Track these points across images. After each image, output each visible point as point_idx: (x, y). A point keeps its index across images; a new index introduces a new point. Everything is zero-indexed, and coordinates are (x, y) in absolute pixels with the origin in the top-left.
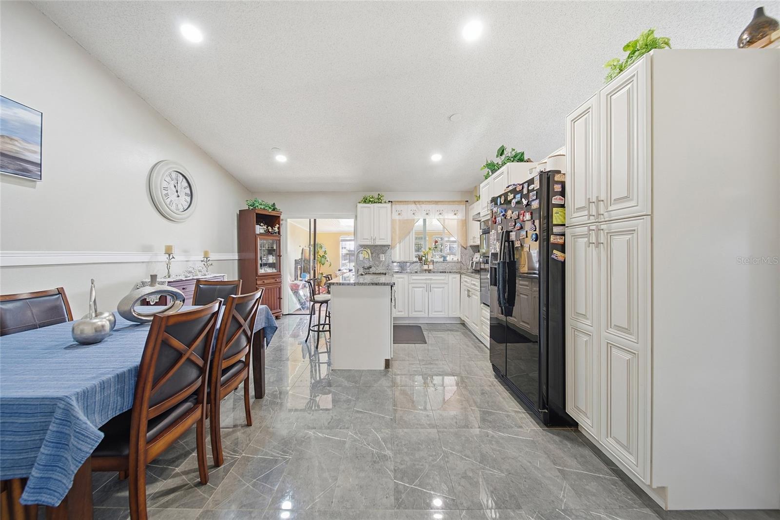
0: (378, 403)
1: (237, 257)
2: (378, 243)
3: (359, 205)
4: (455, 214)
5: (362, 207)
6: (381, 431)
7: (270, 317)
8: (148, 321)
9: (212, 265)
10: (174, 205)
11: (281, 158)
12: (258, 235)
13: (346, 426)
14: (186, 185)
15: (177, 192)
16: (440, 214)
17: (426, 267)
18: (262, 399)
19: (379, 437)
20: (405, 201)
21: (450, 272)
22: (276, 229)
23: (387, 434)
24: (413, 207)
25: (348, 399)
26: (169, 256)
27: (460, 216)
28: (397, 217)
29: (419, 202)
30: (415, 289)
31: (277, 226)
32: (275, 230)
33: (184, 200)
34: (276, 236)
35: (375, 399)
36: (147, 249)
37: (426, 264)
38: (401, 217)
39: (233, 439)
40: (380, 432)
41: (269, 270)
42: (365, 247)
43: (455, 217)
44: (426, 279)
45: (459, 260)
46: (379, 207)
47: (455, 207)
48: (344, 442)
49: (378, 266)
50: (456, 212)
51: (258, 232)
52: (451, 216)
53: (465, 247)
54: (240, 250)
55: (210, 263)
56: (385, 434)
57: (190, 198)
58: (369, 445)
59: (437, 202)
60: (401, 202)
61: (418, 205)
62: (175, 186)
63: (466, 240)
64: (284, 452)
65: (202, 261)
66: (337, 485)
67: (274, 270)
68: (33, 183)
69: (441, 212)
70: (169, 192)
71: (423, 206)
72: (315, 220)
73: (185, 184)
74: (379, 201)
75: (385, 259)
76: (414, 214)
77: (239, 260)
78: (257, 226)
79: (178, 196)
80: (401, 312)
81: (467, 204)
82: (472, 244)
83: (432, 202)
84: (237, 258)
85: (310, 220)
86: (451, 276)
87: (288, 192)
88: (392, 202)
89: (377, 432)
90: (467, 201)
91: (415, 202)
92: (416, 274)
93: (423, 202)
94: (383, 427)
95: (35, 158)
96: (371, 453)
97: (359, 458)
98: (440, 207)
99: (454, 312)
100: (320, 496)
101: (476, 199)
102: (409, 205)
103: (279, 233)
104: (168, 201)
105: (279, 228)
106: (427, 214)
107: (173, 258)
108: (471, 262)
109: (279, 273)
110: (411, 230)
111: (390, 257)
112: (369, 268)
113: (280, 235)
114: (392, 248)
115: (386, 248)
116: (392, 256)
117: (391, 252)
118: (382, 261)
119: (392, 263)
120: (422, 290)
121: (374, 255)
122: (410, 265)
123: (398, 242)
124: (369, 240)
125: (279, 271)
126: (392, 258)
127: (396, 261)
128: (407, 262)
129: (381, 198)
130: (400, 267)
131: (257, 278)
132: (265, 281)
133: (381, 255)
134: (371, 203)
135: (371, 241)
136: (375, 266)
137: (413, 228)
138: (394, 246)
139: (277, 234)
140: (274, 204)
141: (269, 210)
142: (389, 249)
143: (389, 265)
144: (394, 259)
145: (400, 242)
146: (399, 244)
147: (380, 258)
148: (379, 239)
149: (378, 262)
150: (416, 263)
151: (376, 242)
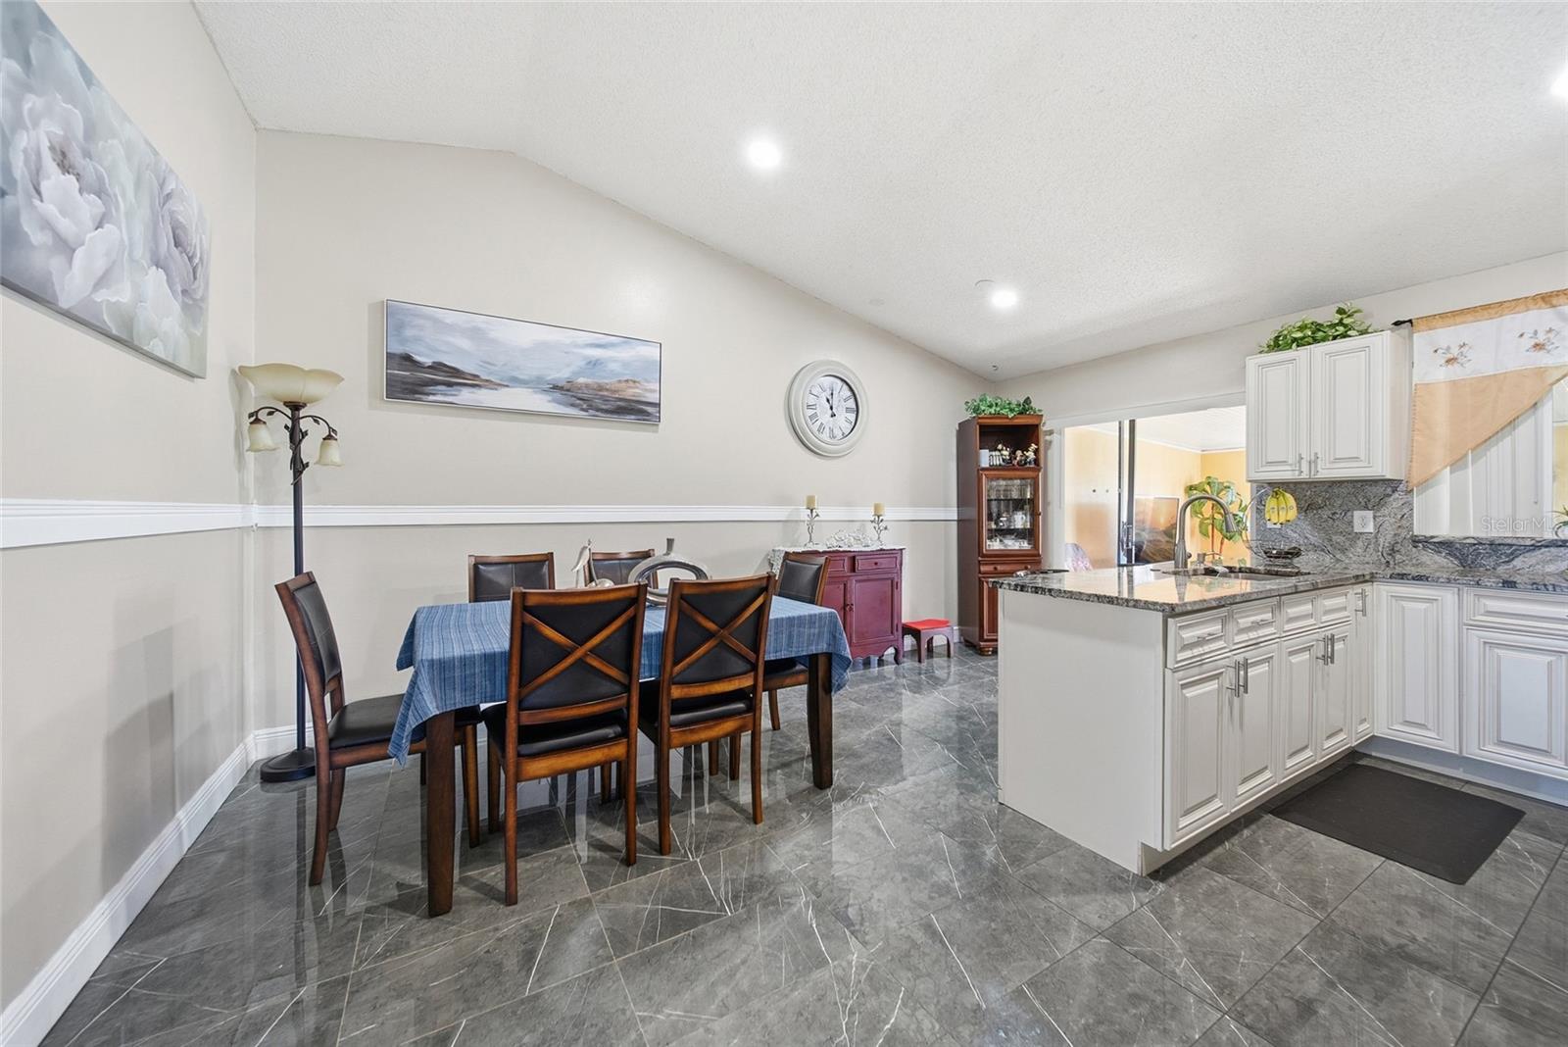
0: (1000, 945)
1: (956, 514)
2: (1326, 472)
3: (1253, 363)
5: (1263, 366)
6: (915, 1009)
7: (837, 635)
8: (663, 604)
9: (886, 528)
10: (827, 430)
11: (1004, 299)
12: (984, 469)
13: (867, 938)
14: (849, 393)
15: (831, 408)
18: (819, 791)
19: (892, 1021)
22: (1031, 455)
23: (920, 1030)
24: (1536, 317)
25: (948, 886)
26: (812, 511)
28: (1432, 372)
31: (1034, 446)
32: (1027, 457)
33: (844, 419)
34: (1029, 469)
35: (1008, 930)
36: (782, 500)
38: (1456, 372)
39: (719, 828)
40: (909, 1011)
41: (1013, 544)
42: (1277, 487)
46: (1330, 354)
48: (823, 963)
49: (1343, 551)
51: (985, 463)
54: (962, 502)
55: (882, 525)
56: (913, 1027)
57: (854, 415)
58: (852, 1013)
60: (1462, 312)
62: (828, 401)
64: (736, 897)
65: (872, 522)
66: (709, 1026)
67: (1025, 545)
68: (655, 427)
70: (818, 411)
72: (1132, 423)
73: (847, 393)
74: (1342, 327)
75: (1378, 527)
76: (1537, 345)
77: (958, 521)
78: (982, 451)
79: (833, 415)
80: (1423, 726)
84: (956, 518)
85: (1120, 423)
87: (1042, 372)
88: (1410, 321)
89: (904, 1004)
94: (932, 1008)
95: (653, 398)
96: (831, 1032)
97: (802, 1019)
100: (671, 1015)
103: (1036, 461)
104: (815, 428)
105: (1036, 452)
107: (817, 515)
109: (1036, 552)
110: (1527, 411)
111: (1404, 522)
112: (1288, 553)
113: (1038, 465)
114: (1412, 491)
115: (1380, 490)
116: (1411, 516)
117: (1409, 505)
118: (1361, 533)
119: (1414, 541)
120: (1550, 664)
121: (1325, 513)
122: (1512, 557)
123: (1446, 467)
124: (1291, 465)
125: (1036, 546)
126: (1412, 524)
127: (1432, 537)
128: (1497, 542)
129: (1345, 321)
130: (1457, 558)
131: (980, 559)
132: (999, 568)
133: (1357, 514)
134: (1298, 346)
135: (1300, 467)
136: (1329, 548)
137: (1536, 404)
138: (1426, 483)
139: (1032, 466)
140: (1027, 401)
141: (1011, 415)
142: (1396, 495)
143: (1393, 551)
144: (1418, 530)
145: (1457, 464)
146: (1451, 472)
147: (1352, 522)
148: (1332, 459)
149: (1343, 539)
150: (1552, 549)
151: (1320, 470)
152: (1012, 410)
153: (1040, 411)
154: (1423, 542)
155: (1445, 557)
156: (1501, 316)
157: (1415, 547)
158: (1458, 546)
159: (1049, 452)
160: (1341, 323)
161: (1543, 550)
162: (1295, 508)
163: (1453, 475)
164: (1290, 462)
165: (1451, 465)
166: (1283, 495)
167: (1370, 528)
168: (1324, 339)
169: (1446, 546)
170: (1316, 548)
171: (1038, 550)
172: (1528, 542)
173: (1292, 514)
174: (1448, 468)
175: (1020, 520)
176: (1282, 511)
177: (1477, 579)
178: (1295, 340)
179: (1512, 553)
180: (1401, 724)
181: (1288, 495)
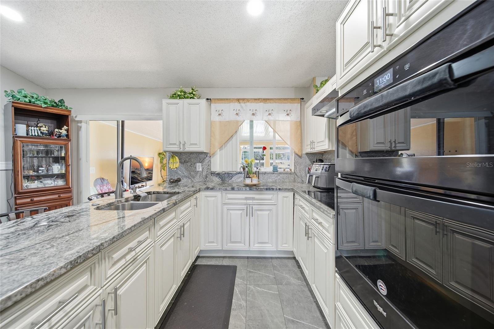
2: (189, 149)
3: (165, 102)
4: (288, 115)
5: (168, 104)
16: (270, 114)
17: (248, 181)
20: (227, 99)
21: (280, 189)
22: (64, 131)
24: (236, 105)
27: (295, 117)
28: (215, 118)
29: (243, 99)
30: (231, 212)
31: (65, 127)
34: (63, 140)
37: (249, 177)
42: (174, 154)
43: (288, 118)
44: (246, 199)
45: (293, 171)
46: (190, 104)
47: (288, 106)
49: (194, 178)
50: (288, 112)
52: (282, 117)
53: (300, 155)
59: (265, 100)
60: (222, 99)
61: (243, 104)
63: (302, 146)
67: (60, 183)
69: (270, 112)
71: (248, 104)
72: (123, 122)
74: (192, 95)
75: (203, 169)
76: (237, 114)
78: (18, 125)
80: (213, 242)
81: (302, 102)
82: (309, 150)
83: (259, 99)
85: (118, 121)
86: (281, 194)
87: (76, 89)
88: (210, 99)
90: (303, 99)
91: (238, 100)
92: (233, 192)
93: (248, 100)
98: (269, 106)
99: (285, 244)
101: (315, 91)
102: (231, 104)
103: (67, 136)
105: (67, 131)
106: (253, 114)
108: (308, 175)
109: (67, 186)
110: (234, 134)
111: (209, 167)
112: (176, 181)
113: (69, 138)
114: (211, 156)
115: (203, 156)
116: (211, 165)
117: (210, 161)
118: (198, 171)
119: (211, 173)
120: (241, 213)
121: (189, 164)
122: (232, 177)
123: (218, 149)
124: (177, 145)
125: (67, 183)
126: (211, 168)
127: (215, 172)
128: (229, 173)
129: (194, 93)
130: (221, 178)
131: (16, 195)
132: (35, 199)
133: (197, 164)
134: (179, 98)
135: (180, 146)
136: (190, 177)
137: (236, 132)
138: (214, 154)
139: (65, 138)
140: (61, 101)
141: (44, 106)
142: (207, 158)
143: (206, 177)
144: (213, 170)
145: (221, 148)
146: (220, 151)
147: (196, 167)
148: (190, 144)
149: (194, 173)
150: (239, 174)
151: (186, 148)
152: (45, 103)
153: (71, 108)
154: (213, 173)
155: (218, 178)
156: (230, 103)
157: (212, 175)
158: (221, 174)
159: (80, 132)
160: (192, 93)
161: (238, 175)
162: (179, 162)
163: (221, 151)
164: (177, 144)
165: (220, 149)
166: (175, 158)
167: (201, 170)
168: (187, 98)
169: (218, 174)
170: (186, 177)
171: (69, 185)
172: (235, 173)
173: (177, 165)
174: (219, 149)
175: (57, 169)
176: (175, 163)
177: (226, 188)
178: (179, 95)
179: (232, 176)
180: (208, 243)
181: (176, 157)
